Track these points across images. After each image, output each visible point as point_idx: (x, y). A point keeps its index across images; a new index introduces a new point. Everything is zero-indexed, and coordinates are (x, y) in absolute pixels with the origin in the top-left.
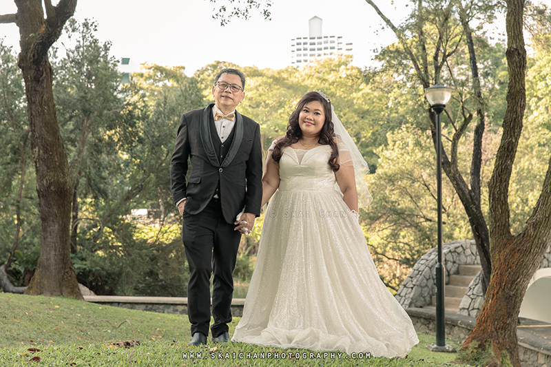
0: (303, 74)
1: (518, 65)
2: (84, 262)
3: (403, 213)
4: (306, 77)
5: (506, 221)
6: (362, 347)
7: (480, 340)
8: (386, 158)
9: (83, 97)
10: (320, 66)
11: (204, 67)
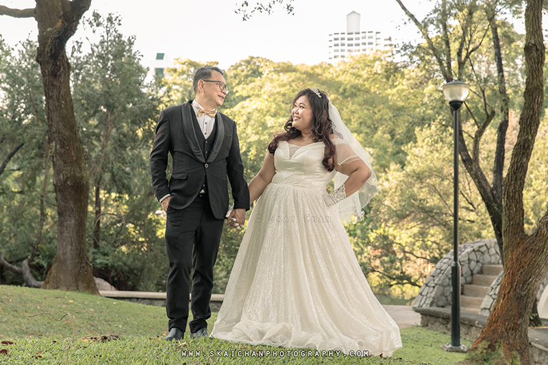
0: (338, 69)
1: (536, 61)
2: (107, 258)
3: (431, 212)
4: (341, 73)
5: (520, 220)
6: (334, 344)
7: (490, 340)
8: (415, 155)
9: (107, 92)
10: (355, 62)
11: (238, 62)
